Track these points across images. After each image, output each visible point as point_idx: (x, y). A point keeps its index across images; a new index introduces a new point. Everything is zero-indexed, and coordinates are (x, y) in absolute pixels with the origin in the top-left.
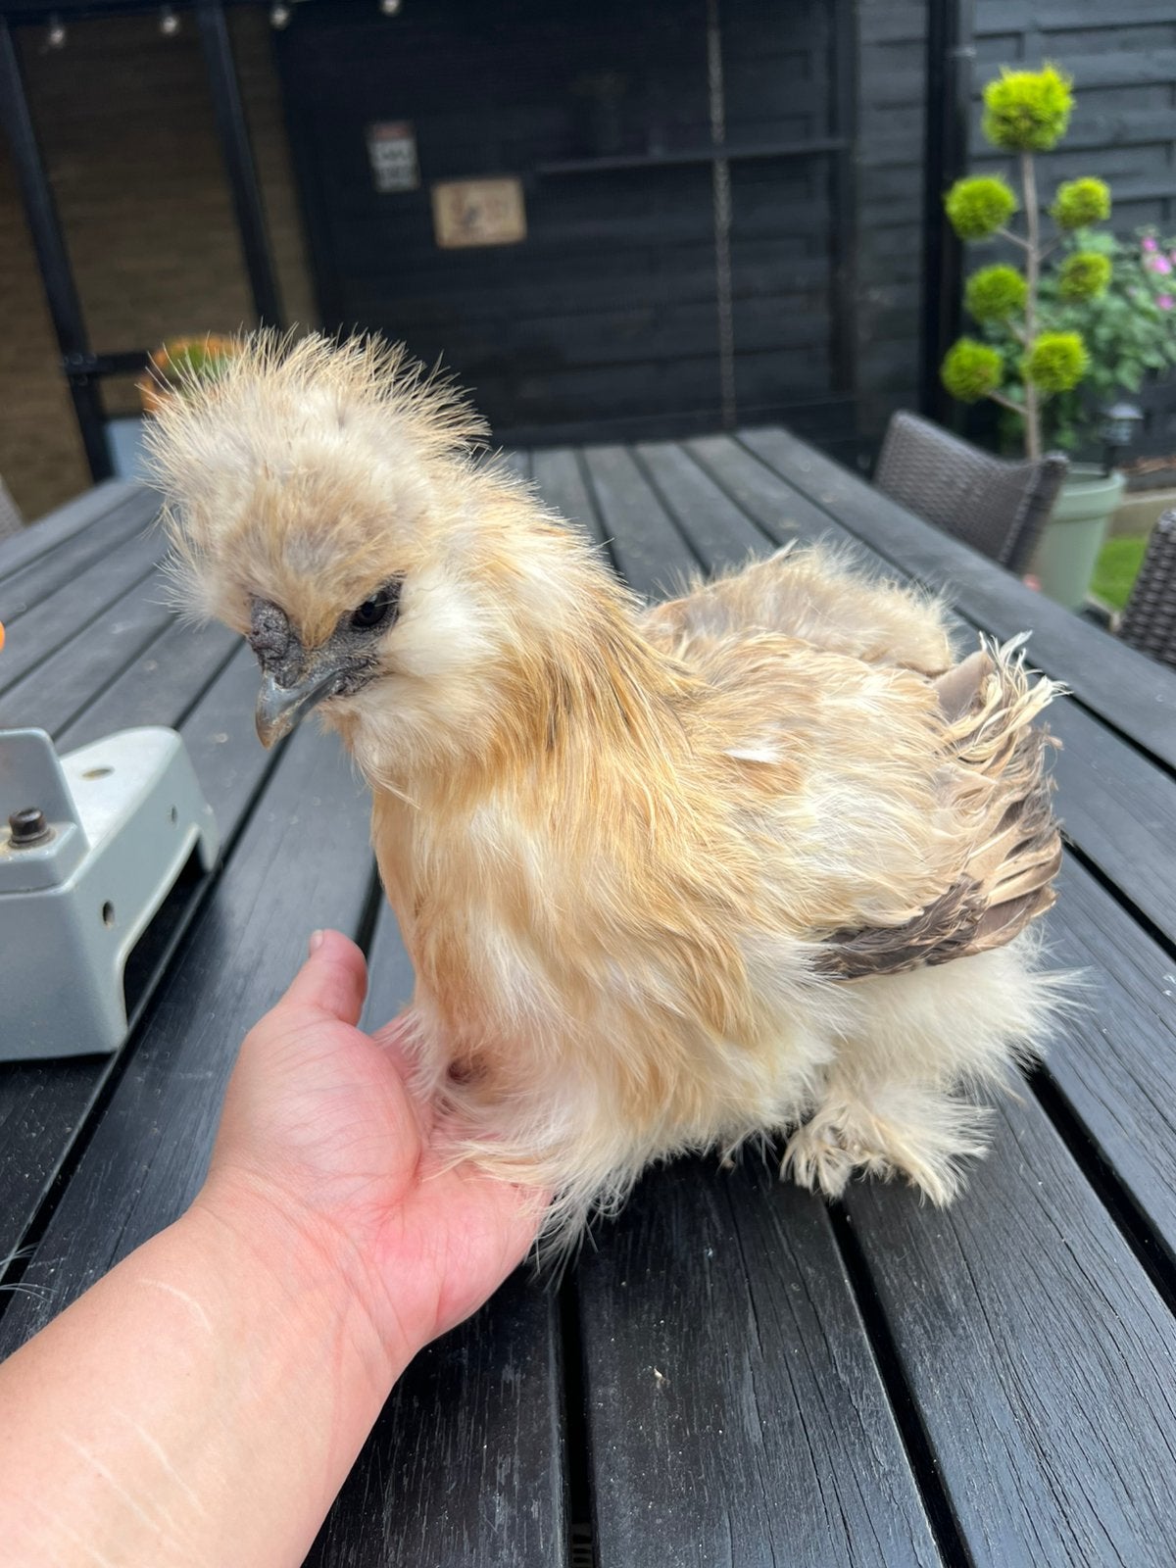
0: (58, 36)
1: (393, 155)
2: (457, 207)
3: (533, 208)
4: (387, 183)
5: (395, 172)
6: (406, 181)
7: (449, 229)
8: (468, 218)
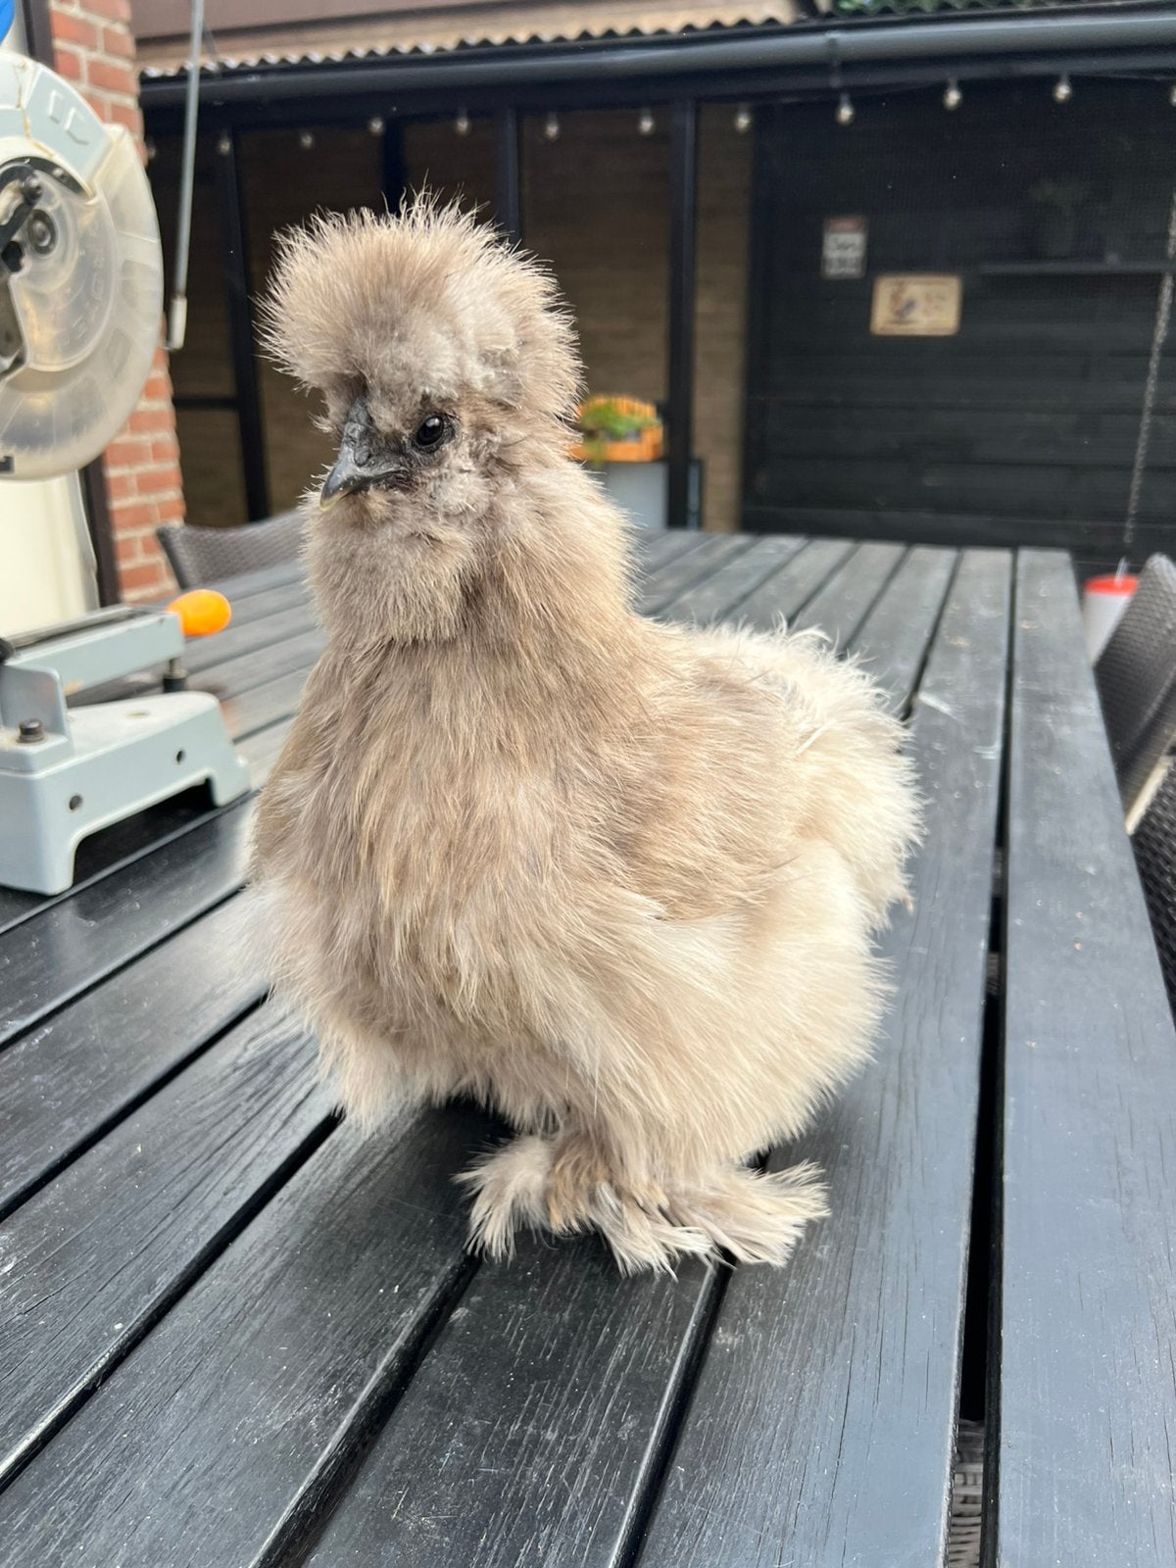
0: (552, 130)
1: (843, 247)
2: (895, 297)
3: (969, 306)
4: (833, 271)
5: (842, 262)
6: (852, 271)
7: (883, 319)
8: (903, 311)
